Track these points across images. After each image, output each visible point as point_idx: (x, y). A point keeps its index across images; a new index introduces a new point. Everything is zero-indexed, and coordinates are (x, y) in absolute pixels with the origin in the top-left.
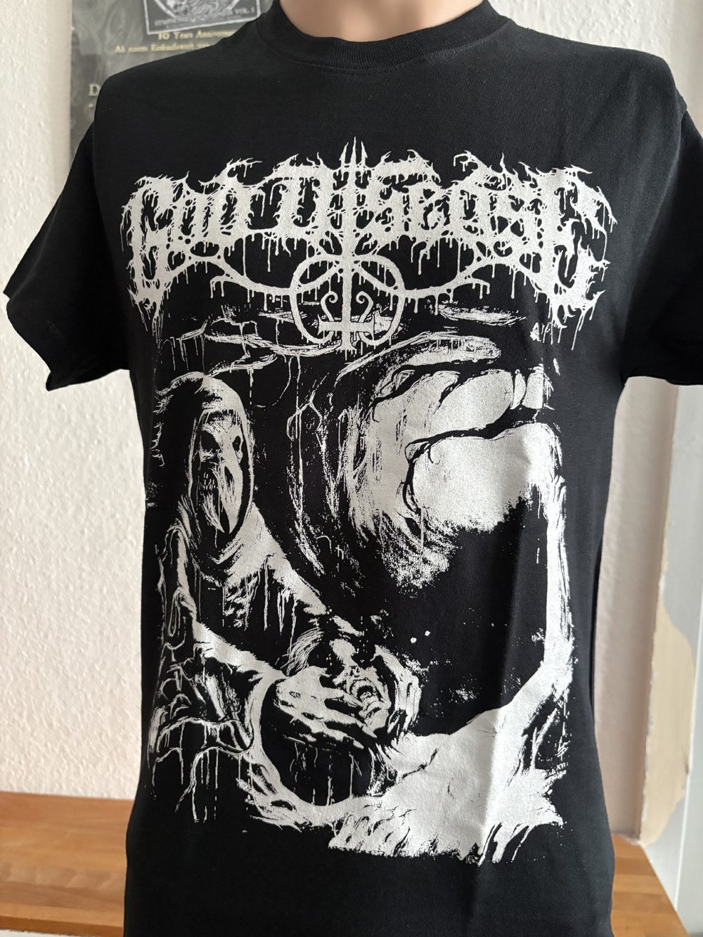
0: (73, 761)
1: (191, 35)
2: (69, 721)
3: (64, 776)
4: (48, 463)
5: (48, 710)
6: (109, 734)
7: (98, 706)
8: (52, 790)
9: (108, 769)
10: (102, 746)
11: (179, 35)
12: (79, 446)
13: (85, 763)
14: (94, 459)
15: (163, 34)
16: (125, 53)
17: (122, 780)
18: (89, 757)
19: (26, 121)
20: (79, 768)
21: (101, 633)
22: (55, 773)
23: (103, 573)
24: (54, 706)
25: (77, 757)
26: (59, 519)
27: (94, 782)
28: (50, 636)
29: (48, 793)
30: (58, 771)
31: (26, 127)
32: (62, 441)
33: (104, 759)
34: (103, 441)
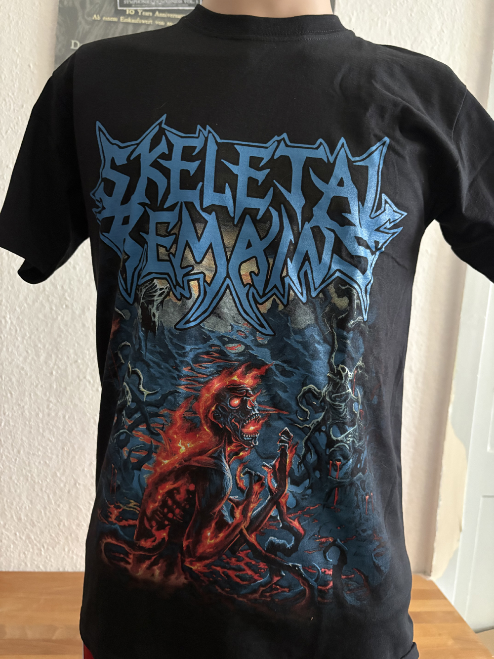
0: (36, 545)
1: (151, 14)
2: (34, 515)
3: (29, 556)
4: (26, 321)
5: (18, 508)
6: (66, 524)
7: (58, 503)
8: (19, 568)
9: (64, 550)
10: (60, 533)
11: (142, 13)
12: (51, 309)
13: (46, 547)
14: (62, 320)
15: (130, 11)
16: (99, 21)
17: (75, 557)
18: (49, 542)
19: (18, 62)
20: (41, 550)
21: (63, 449)
22: (22, 555)
23: (66, 404)
24: (22, 505)
25: (39, 542)
26: (33, 363)
27: (52, 560)
28: (22, 452)
29: (16, 570)
30: (24, 553)
31: (18, 67)
32: (37, 305)
33: (61, 543)
34: (70, 306)
